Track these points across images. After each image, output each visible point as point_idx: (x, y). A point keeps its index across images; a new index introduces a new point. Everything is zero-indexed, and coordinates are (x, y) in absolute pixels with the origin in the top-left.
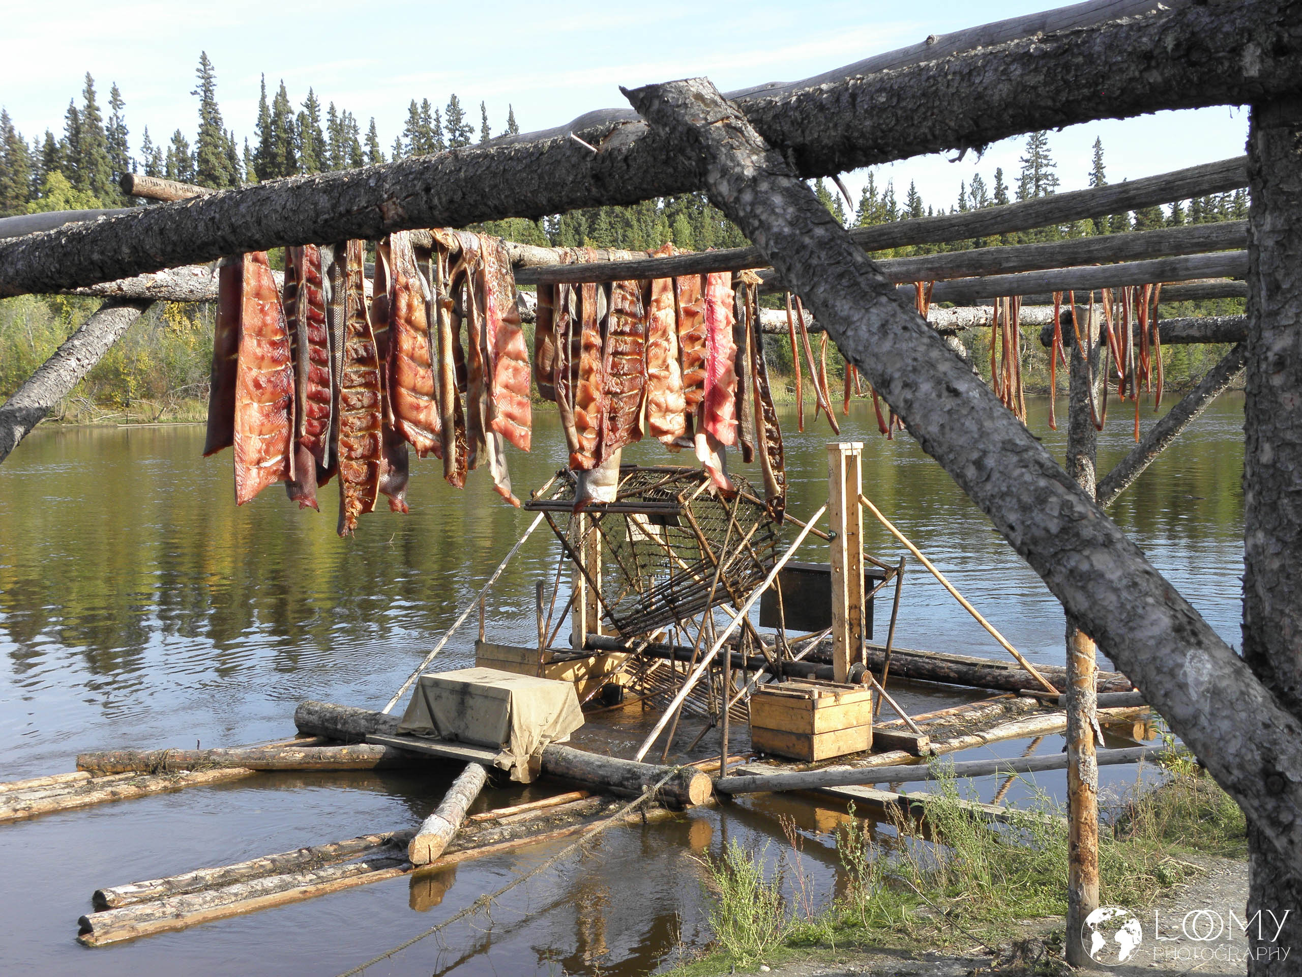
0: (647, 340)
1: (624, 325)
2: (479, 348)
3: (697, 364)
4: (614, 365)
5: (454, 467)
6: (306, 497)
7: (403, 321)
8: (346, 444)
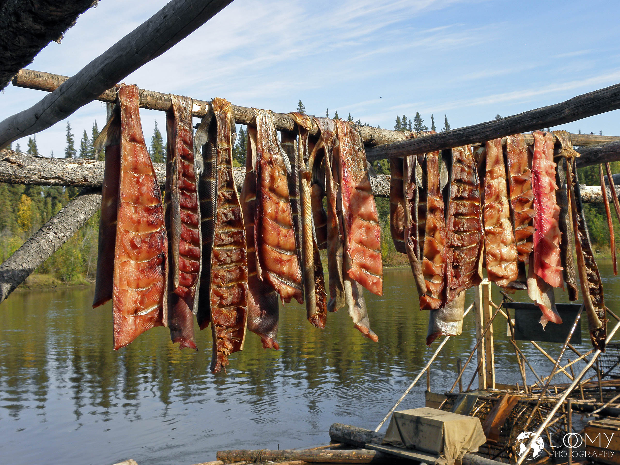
0: (483, 203)
1: (463, 192)
2: (335, 211)
3: (527, 222)
4: (456, 224)
5: (315, 310)
6: (184, 339)
7: (267, 190)
8: (217, 294)
